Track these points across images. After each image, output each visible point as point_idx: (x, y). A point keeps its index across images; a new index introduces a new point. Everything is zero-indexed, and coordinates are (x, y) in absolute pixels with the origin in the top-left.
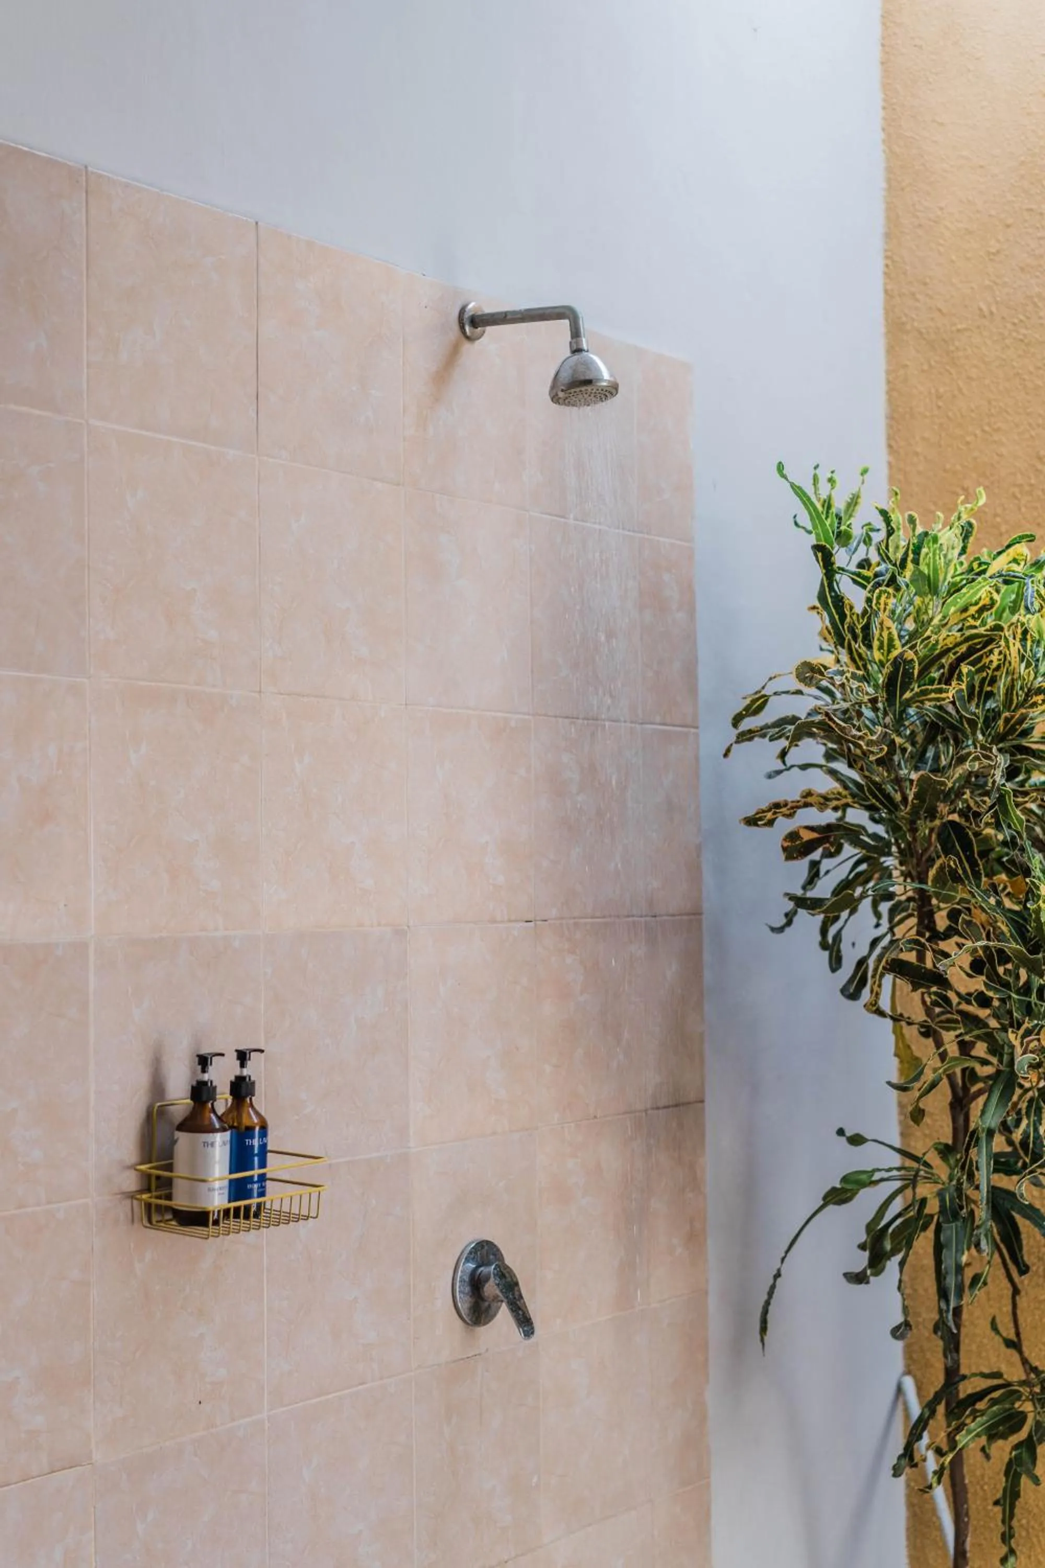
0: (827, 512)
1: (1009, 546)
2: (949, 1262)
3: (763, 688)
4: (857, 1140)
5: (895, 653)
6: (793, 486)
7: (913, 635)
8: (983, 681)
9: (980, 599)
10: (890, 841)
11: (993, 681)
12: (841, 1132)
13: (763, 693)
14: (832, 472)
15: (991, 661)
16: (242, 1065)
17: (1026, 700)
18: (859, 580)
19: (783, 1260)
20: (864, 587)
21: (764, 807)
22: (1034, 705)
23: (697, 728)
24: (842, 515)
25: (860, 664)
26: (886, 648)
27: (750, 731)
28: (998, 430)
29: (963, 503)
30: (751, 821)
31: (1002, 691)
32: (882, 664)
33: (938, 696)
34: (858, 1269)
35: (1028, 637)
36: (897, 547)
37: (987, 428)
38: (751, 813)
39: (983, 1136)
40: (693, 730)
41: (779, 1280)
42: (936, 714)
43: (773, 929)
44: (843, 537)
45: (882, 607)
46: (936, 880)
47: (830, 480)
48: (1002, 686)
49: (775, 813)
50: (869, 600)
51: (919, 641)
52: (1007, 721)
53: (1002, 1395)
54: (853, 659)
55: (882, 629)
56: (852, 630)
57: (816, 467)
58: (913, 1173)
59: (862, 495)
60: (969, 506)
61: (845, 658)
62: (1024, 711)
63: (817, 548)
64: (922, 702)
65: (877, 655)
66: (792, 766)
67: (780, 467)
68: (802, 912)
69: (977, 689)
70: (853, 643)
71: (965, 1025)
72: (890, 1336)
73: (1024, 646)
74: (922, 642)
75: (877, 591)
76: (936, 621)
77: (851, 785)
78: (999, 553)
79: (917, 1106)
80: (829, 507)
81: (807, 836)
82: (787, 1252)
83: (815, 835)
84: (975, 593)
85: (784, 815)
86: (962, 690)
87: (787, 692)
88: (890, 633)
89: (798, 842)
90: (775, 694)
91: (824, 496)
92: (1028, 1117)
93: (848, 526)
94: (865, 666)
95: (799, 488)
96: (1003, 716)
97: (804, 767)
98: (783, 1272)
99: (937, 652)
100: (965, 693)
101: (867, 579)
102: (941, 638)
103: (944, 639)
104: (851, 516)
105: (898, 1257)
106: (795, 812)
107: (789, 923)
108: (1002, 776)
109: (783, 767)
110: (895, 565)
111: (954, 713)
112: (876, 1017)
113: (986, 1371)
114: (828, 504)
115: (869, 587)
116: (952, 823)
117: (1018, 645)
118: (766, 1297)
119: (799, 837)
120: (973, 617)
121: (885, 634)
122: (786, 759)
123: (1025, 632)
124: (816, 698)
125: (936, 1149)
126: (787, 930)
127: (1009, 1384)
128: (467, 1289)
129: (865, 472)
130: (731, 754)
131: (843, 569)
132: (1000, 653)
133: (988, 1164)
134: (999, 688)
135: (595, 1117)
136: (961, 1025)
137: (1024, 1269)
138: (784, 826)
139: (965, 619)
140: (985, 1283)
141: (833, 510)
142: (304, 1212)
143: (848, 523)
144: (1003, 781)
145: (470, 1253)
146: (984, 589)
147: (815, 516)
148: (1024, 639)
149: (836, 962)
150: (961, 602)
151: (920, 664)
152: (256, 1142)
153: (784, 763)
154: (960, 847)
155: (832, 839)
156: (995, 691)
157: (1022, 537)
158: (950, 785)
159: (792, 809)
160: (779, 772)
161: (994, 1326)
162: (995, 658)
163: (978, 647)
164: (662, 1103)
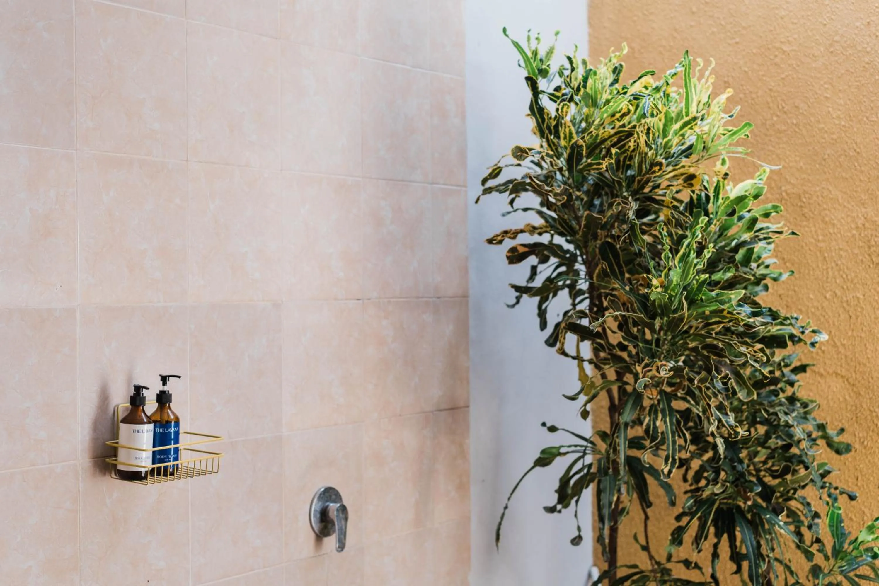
0: (535, 58)
1: (640, 78)
2: (605, 501)
3: (499, 162)
4: (553, 429)
5: (573, 141)
6: (513, 42)
7: (584, 131)
8: (625, 158)
9: (622, 109)
10: (576, 253)
11: (631, 158)
12: (544, 424)
13: (499, 165)
14: (539, 34)
15: (630, 147)
16: (164, 384)
17: (650, 170)
18: (553, 98)
19: (509, 499)
20: (556, 102)
21: (498, 233)
22: (654, 172)
23: (465, 186)
24: (544, 59)
25: (554, 148)
26: (568, 138)
27: (490, 188)
28: (652, 13)
29: (614, 52)
30: (490, 241)
31: (636, 165)
32: (566, 148)
33: (598, 167)
34: (551, 504)
35: (651, 132)
36: (576, 79)
37: (646, 12)
38: (490, 236)
39: (622, 427)
40: (464, 189)
41: (507, 511)
42: (598, 178)
43: (508, 306)
44: (543, 73)
45: (564, 113)
46: (599, 276)
47: (537, 39)
48: (636, 161)
49: (503, 236)
50: (557, 110)
51: (586, 134)
52: (639, 181)
53: (639, 578)
54: (549, 145)
55: (565, 127)
56: (548, 127)
57: (529, 31)
58: (583, 448)
59: (556, 47)
60: (618, 54)
61: (545, 144)
62: (648, 176)
63: (528, 79)
64: (589, 171)
65: (563, 143)
66: (517, 210)
67: (505, 30)
68: (525, 296)
69: (622, 163)
70: (549, 135)
71: (613, 362)
72: (570, 544)
73: (648, 137)
74: (588, 135)
75: (562, 104)
76: (596, 122)
77: (550, 220)
78: (635, 82)
79: (585, 409)
80: (536, 54)
81: (522, 250)
82: (511, 494)
83: (526, 249)
84: (618, 106)
85: (510, 238)
86: (612, 163)
87: (512, 165)
88: (570, 130)
89: (516, 254)
90: (506, 166)
91: (533, 48)
92: (650, 416)
93: (548, 66)
94: (556, 149)
95: (517, 43)
96: (637, 179)
97: (525, 210)
98: (509, 506)
99: (598, 141)
100: (614, 165)
101: (558, 97)
102: (600, 133)
103: (603, 133)
104: (549, 60)
105: (575, 499)
106: (516, 236)
107: (518, 302)
108: (633, 214)
109: (511, 210)
110: (573, 89)
111: (609, 177)
112: (562, 357)
113: (629, 564)
114: (535, 53)
115: (558, 102)
116: (608, 242)
117: (645, 137)
118: (499, 520)
119: (517, 251)
120: (618, 120)
121: (567, 130)
122: (514, 204)
123: (649, 129)
124: (529, 168)
125: (598, 434)
126: (517, 306)
127: (642, 572)
128: (318, 515)
129: (557, 34)
130: (480, 202)
131: (543, 92)
132: (635, 141)
133: (625, 443)
134: (634, 162)
135: (400, 415)
136: (611, 361)
137: (649, 505)
138: (509, 243)
139: (613, 121)
140: (628, 513)
141: (539, 57)
142: (209, 469)
143: (547, 64)
144: (634, 217)
145: (321, 494)
146: (623, 104)
147: (527, 59)
148: (648, 134)
149: (543, 325)
150: (610, 111)
151: (587, 149)
152: (172, 430)
153: (512, 207)
154: (613, 256)
155: (537, 252)
156: (632, 164)
157: (648, 73)
158: (605, 220)
159: (515, 234)
160: (509, 213)
161: (635, 538)
162: (632, 144)
163: (623, 138)
164: (444, 406)
